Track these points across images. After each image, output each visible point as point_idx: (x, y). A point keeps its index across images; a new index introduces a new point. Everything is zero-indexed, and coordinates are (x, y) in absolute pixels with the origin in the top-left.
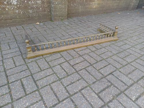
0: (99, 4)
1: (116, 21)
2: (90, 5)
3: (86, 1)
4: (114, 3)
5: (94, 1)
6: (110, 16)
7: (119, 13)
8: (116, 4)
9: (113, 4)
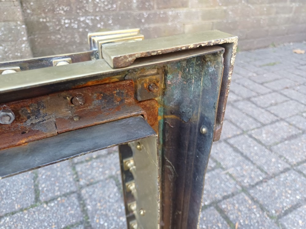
0: (207, 16)
1: (286, 92)
2: (165, 19)
3: (142, 6)
4: (277, 13)
5: (184, 5)
6: (258, 63)
7: (299, 51)
8: (287, 16)
9: (273, 16)
